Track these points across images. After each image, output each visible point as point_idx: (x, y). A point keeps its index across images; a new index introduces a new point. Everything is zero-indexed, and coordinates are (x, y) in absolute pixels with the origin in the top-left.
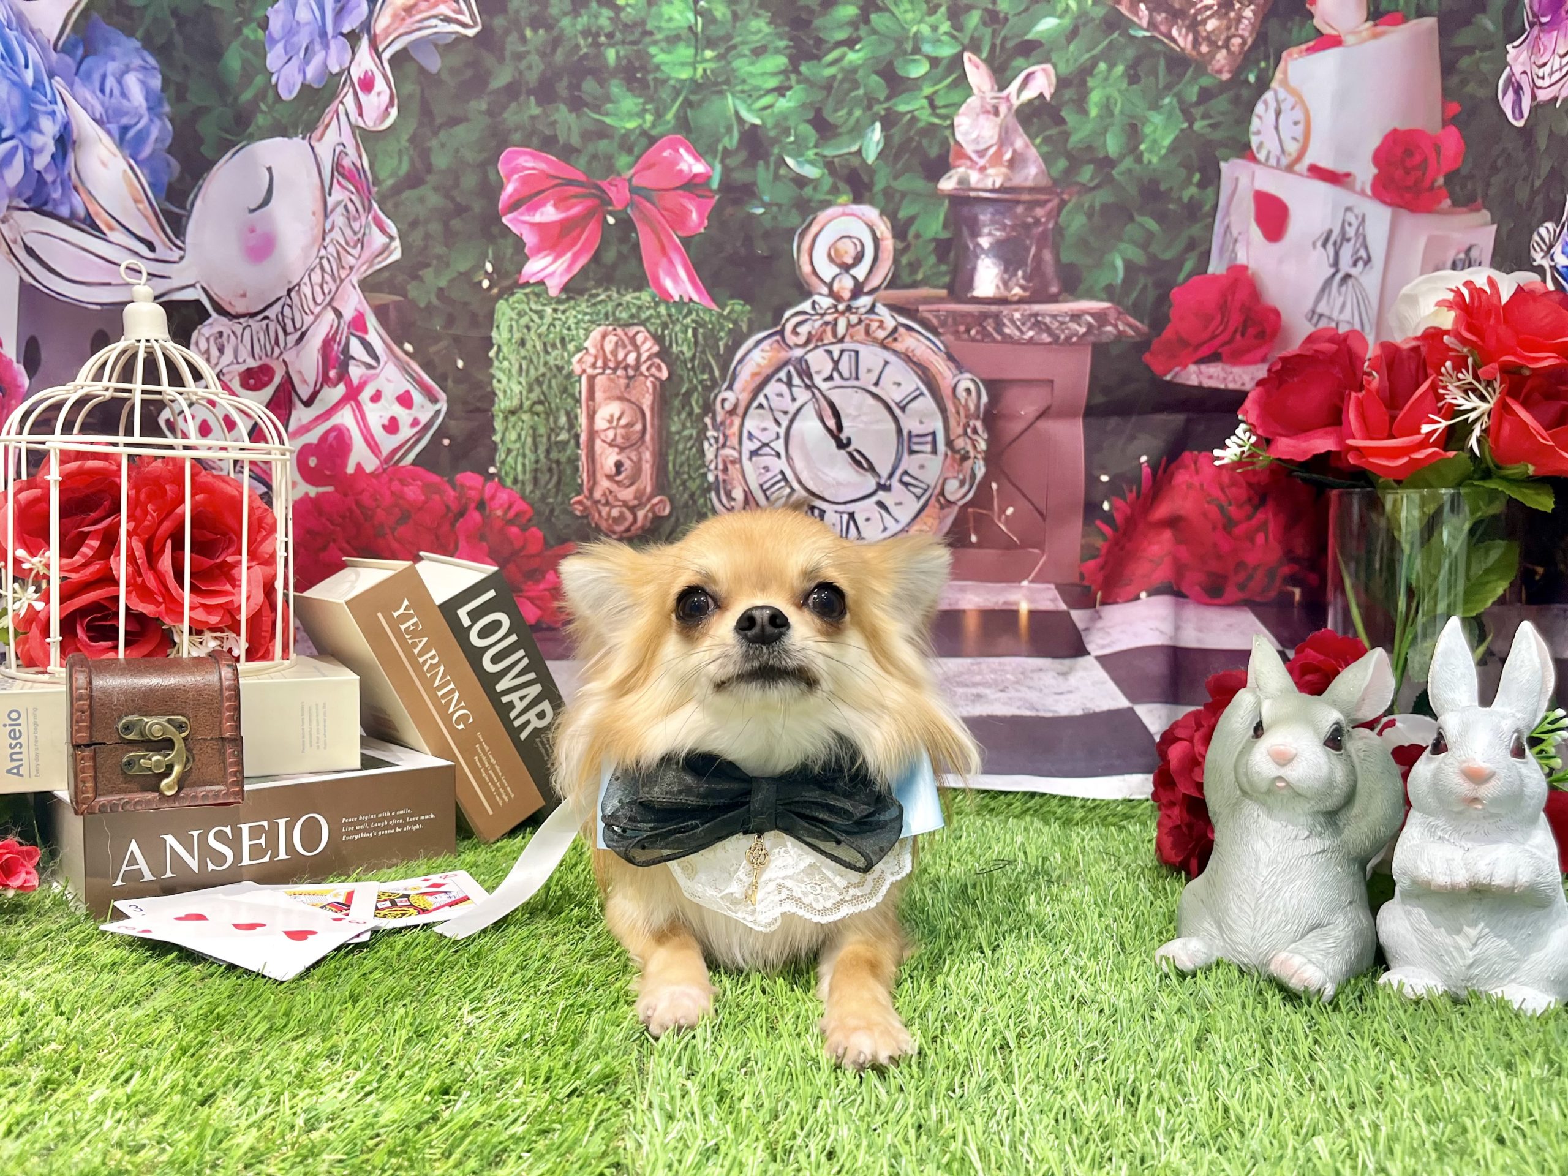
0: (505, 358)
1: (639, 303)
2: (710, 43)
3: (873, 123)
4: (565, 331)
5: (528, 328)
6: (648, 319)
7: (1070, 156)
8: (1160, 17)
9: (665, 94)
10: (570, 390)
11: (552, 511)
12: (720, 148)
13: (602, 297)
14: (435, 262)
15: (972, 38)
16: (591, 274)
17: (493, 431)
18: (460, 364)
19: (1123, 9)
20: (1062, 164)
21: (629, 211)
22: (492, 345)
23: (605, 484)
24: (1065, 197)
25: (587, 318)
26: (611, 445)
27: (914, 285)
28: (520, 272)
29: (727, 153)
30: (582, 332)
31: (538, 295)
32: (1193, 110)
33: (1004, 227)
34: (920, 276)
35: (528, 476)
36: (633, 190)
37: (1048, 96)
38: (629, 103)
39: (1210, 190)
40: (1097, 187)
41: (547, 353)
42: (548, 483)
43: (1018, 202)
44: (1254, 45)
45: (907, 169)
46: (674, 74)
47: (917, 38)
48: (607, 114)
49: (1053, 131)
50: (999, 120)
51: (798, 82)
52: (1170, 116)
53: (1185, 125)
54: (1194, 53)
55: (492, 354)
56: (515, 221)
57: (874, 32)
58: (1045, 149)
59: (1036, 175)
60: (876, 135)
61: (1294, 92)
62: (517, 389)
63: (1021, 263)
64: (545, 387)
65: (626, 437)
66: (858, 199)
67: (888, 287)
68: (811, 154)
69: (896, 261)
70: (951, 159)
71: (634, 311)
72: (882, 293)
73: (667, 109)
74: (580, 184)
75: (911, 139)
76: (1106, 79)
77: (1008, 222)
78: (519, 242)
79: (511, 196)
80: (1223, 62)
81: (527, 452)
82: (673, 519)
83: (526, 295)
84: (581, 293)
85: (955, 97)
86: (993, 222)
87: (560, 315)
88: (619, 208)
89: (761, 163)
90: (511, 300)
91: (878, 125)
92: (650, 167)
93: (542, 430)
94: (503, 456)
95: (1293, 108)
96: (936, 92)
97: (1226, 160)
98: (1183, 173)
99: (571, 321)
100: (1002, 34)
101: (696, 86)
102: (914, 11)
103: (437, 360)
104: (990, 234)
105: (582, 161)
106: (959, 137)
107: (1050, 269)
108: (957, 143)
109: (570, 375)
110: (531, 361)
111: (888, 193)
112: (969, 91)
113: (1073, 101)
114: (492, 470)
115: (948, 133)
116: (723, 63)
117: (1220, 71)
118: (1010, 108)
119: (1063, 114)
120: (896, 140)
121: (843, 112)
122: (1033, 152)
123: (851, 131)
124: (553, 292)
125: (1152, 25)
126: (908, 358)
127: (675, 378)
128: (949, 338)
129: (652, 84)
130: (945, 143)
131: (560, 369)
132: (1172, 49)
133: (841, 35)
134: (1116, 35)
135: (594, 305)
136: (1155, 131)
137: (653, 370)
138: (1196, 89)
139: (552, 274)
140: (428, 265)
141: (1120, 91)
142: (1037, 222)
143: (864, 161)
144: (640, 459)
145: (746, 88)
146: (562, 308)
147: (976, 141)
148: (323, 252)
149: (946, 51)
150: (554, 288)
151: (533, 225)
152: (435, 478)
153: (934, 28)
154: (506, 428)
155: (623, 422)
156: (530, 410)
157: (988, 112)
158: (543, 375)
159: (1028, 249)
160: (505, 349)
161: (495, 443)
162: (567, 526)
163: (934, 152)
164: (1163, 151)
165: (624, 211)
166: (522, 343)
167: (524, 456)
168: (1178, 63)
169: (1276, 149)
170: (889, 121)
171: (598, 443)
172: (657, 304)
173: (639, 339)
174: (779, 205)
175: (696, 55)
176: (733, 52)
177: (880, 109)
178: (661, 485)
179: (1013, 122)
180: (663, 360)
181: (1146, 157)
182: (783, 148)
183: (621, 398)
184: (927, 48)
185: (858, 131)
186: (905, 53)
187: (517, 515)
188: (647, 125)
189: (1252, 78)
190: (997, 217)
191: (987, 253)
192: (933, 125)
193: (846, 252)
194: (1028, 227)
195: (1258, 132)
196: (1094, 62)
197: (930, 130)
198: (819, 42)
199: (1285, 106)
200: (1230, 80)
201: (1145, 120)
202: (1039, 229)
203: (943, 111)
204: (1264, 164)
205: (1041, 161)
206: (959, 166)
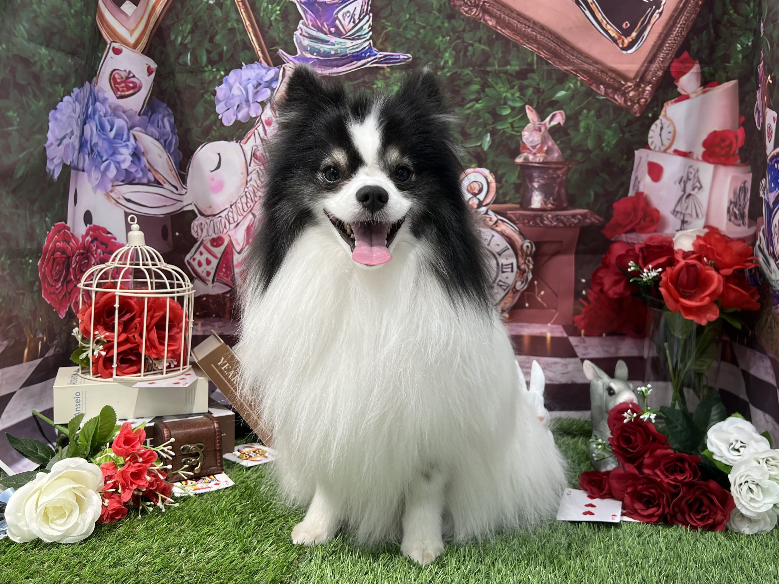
3: (487, 133)
7: (572, 149)
8: (609, 91)
15: (529, 99)
19: (593, 88)
20: (569, 152)
24: (570, 166)
27: (505, 202)
32: (625, 129)
33: (544, 179)
34: (507, 199)
37: (562, 123)
39: (630, 162)
40: (584, 162)
43: (550, 168)
44: (651, 101)
45: (501, 153)
47: (506, 98)
49: (565, 138)
50: (541, 134)
52: (615, 132)
53: (621, 135)
54: (625, 105)
57: (487, 96)
58: (561, 146)
59: (558, 157)
60: (488, 138)
61: (669, 120)
63: (552, 194)
66: (480, 166)
67: (494, 203)
69: (497, 192)
70: (521, 149)
72: (491, 206)
75: (503, 141)
76: (587, 117)
77: (546, 177)
80: (637, 109)
85: (522, 123)
86: (539, 177)
91: (489, 135)
95: (668, 126)
96: (514, 121)
97: (637, 149)
98: (619, 155)
100: (542, 97)
102: (504, 87)
104: (538, 182)
106: (524, 140)
107: (563, 197)
108: (524, 143)
111: (493, 163)
112: (528, 121)
113: (573, 126)
115: (519, 138)
117: (636, 113)
118: (546, 128)
119: (569, 131)
120: (497, 141)
121: (473, 129)
122: (556, 147)
123: (477, 137)
125: (606, 94)
126: (502, 234)
128: (520, 225)
130: (518, 143)
132: (615, 104)
133: (473, 97)
134: (590, 98)
136: (608, 138)
138: (626, 120)
141: (593, 122)
142: (558, 176)
143: (483, 149)
147: (532, 142)
148: (246, 190)
149: (518, 104)
153: (513, 95)
157: (536, 130)
159: (554, 188)
163: (513, 146)
164: (612, 147)
168: (618, 109)
169: (659, 144)
170: (494, 133)
177: (490, 128)
179: (547, 134)
181: (605, 149)
184: (510, 103)
185: (480, 137)
186: (501, 105)
189: (650, 115)
190: (541, 175)
191: (537, 189)
192: (513, 135)
193: (475, 188)
194: (554, 179)
195: (652, 137)
196: (582, 109)
197: (512, 137)
198: (463, 99)
199: (665, 126)
200: (640, 117)
201: (605, 134)
202: (559, 180)
203: (517, 129)
204: (654, 150)
205: (559, 151)
206: (524, 152)
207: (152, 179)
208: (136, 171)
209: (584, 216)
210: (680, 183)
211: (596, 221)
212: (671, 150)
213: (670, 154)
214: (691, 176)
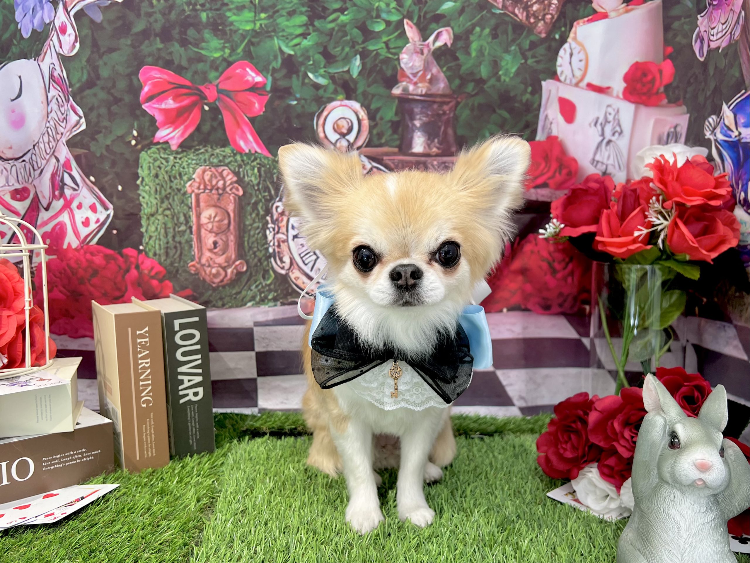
0: (146, 185)
1: (224, 154)
2: (264, 10)
3: (356, 55)
4: (181, 169)
5: (160, 167)
6: (230, 163)
7: (461, 78)
8: (509, 3)
9: (237, 38)
10: (186, 202)
11: (177, 271)
12: (271, 68)
13: (202, 150)
14: (104, 131)
15: (408, 11)
16: (195, 138)
17: (141, 226)
18: (120, 188)
20: (457, 82)
21: (217, 103)
22: (138, 177)
23: (208, 254)
24: (459, 99)
25: (194, 162)
26: (211, 232)
27: (380, 145)
29: (274, 70)
30: (191, 170)
31: (165, 149)
32: (527, 53)
33: (427, 116)
34: (383, 140)
35: (162, 251)
36: (219, 91)
37: (449, 45)
38: (215, 43)
39: (537, 96)
40: (477, 94)
41: (171, 181)
42: (174, 255)
43: (434, 102)
44: (559, 19)
45: (375, 82)
46: (242, 27)
47: (378, 9)
48: (202, 49)
49: (452, 64)
50: (423, 57)
51: (314, 31)
52: (514, 57)
53: (523, 61)
54: (527, 22)
55: (138, 182)
56: (150, 107)
57: (355, 5)
58: (448, 73)
59: (444, 88)
60: (357, 62)
61: (580, 45)
62: (154, 202)
63: (437, 135)
64: (171, 200)
65: (219, 228)
66: (348, 97)
67: (366, 146)
68: (322, 71)
69: (370, 132)
70: (399, 77)
71: (221, 158)
72: (363, 149)
73: (238, 46)
74: (188, 88)
75: (376, 65)
76: (480, 36)
77: (429, 113)
78: (153, 120)
79: (147, 93)
80: (542, 28)
81: (162, 237)
82: (248, 273)
83: (158, 149)
84: (190, 148)
85: (400, 43)
86: (421, 113)
87: (178, 160)
88: (211, 101)
89: (294, 76)
90: (149, 152)
91: (358, 57)
92: (228, 78)
93: (170, 225)
94: (147, 240)
95: (579, 53)
96: (389, 40)
97: (545, 80)
98: (522, 86)
99: (185, 164)
100: (425, 9)
101: (255, 33)
103: (107, 186)
104: (420, 119)
105: (189, 75)
106: (402, 65)
107: (451, 138)
108: (402, 69)
109: (185, 193)
110: (162, 186)
111: (365, 94)
113: (463, 48)
114: (141, 248)
115: (396, 63)
116: (271, 20)
117: (540, 33)
118: (429, 50)
119: (457, 55)
120: (368, 66)
121: (339, 49)
122: (442, 75)
123: (343, 59)
124: (174, 148)
125: (504, 7)
127: (248, 195)
129: (228, 32)
130: (395, 69)
131: (179, 190)
132: (515, 20)
133: (336, 6)
134: (485, 12)
135: (198, 155)
136: (507, 64)
137: (234, 190)
138: (528, 42)
139: (173, 138)
140: (100, 132)
141: (488, 43)
142: (444, 113)
143: (351, 76)
144: (228, 240)
145: (285, 34)
146: (179, 156)
147: (412, 68)
148: (48, 125)
149: (394, 18)
150: (174, 145)
151: (161, 110)
152: (109, 252)
153: (388, 5)
154: (149, 224)
155: (217, 219)
156: (163, 213)
157: (417, 53)
158: (170, 194)
159: (440, 128)
160: (146, 179)
161: (142, 233)
162: (186, 280)
163: (389, 73)
164: (512, 75)
165: (214, 102)
166: (157, 176)
167: (160, 240)
168: (519, 27)
169: (570, 75)
170: (364, 55)
171: (203, 231)
172: (235, 155)
173: (225, 173)
174: (305, 100)
175: (255, 16)
176: (277, 14)
177: (359, 48)
178: (241, 254)
179: (431, 58)
180: (239, 185)
181: (503, 78)
182: (307, 68)
183: (215, 206)
185: (347, 60)
186: (372, 17)
187: (156, 273)
188: (226, 55)
189: (557, 36)
190: (424, 110)
191: (419, 129)
192: (388, 58)
193: (343, 126)
194: (440, 116)
195: (561, 66)
196: (474, 26)
197: (387, 60)
198: (325, 9)
199: (575, 52)
200: (546, 38)
201: (502, 58)
202: (446, 117)
203: (393, 51)
204: (564, 83)
205: (446, 80)
206: (403, 81)
212: (583, 84)
213: (582, 88)
214: (610, 118)
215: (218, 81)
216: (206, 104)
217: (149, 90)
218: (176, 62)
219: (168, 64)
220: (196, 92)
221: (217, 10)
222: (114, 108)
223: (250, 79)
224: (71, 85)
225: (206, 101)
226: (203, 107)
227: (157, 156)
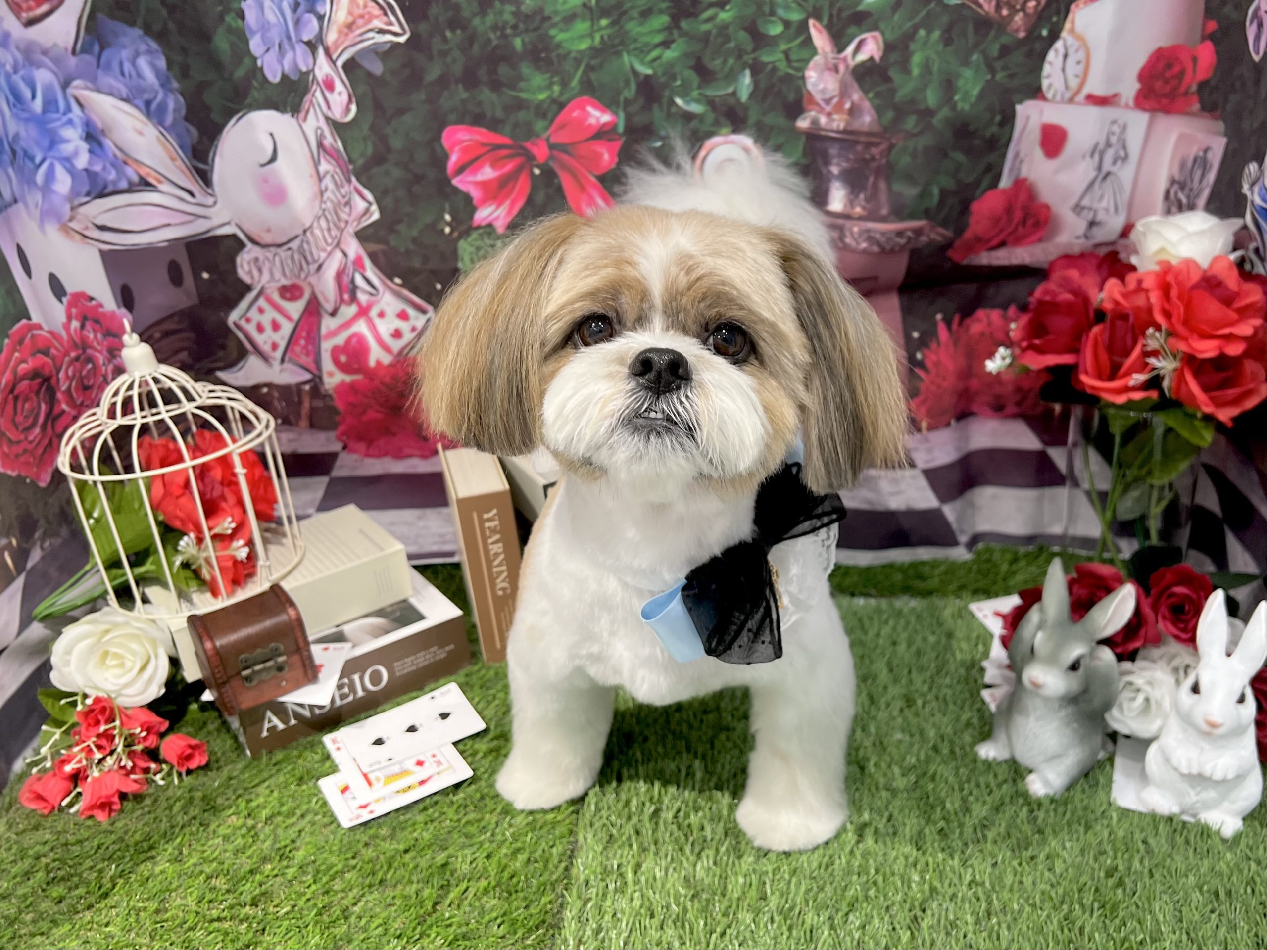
2: (604, 13)
3: (744, 70)
7: (896, 108)
9: (567, 66)
12: (622, 99)
14: (406, 219)
15: (815, 8)
16: (529, 212)
18: (439, 286)
20: (890, 114)
21: (550, 164)
24: (894, 141)
28: (471, 217)
29: (627, 102)
31: (489, 234)
32: (995, 64)
33: (849, 160)
36: (552, 147)
37: (877, 58)
38: (538, 79)
39: (1006, 127)
40: (920, 133)
43: (858, 142)
44: (1047, 5)
45: (772, 108)
46: (574, 48)
47: (772, 2)
48: (522, 91)
49: (882, 88)
50: (839, 77)
51: (680, 36)
52: (977, 70)
53: (989, 77)
54: (996, 17)
56: (461, 181)
58: (876, 102)
59: (871, 123)
60: (746, 80)
61: (1080, 38)
63: (863, 188)
66: (736, 130)
68: (695, 94)
70: (805, 103)
73: (571, 78)
74: (508, 147)
75: (773, 85)
76: (925, 43)
77: (851, 156)
78: (468, 198)
79: (456, 163)
80: (1020, 22)
83: (480, 235)
85: (803, 54)
86: (840, 156)
88: (542, 162)
89: (656, 106)
90: (469, 240)
91: (748, 72)
92: (562, 127)
95: (1077, 51)
96: (789, 49)
97: (1021, 102)
98: (987, 116)
100: (839, 5)
101: (595, 52)
103: (421, 286)
104: (838, 164)
105: (508, 129)
106: (810, 87)
107: (883, 196)
108: (809, 93)
111: (760, 125)
112: (814, 51)
113: (899, 62)
115: (800, 82)
116: (616, 26)
117: (1018, 31)
118: (847, 67)
119: (889, 73)
120: (763, 85)
121: (717, 62)
122: (867, 104)
123: (727, 76)
124: (500, 230)
129: (555, 60)
130: (798, 91)
132: (979, 14)
134: (932, 6)
136: (966, 83)
138: (997, 46)
139: (497, 218)
140: (401, 221)
141: (937, 53)
142: (873, 158)
143: (738, 100)
145: (638, 45)
147: (823, 91)
148: (324, 206)
149: (795, 17)
150: (500, 227)
151: (477, 184)
157: (830, 69)
159: (867, 178)
163: (790, 96)
164: (973, 100)
165: (547, 163)
168: (983, 24)
169: (1061, 88)
170: (757, 69)
175: (593, 25)
176: (625, 17)
177: (748, 59)
179: (850, 79)
181: (960, 105)
182: (673, 91)
184: (781, 12)
185: (732, 77)
186: (765, 15)
188: (556, 95)
189: (1044, 32)
190: (843, 152)
191: (837, 178)
192: (788, 74)
194: (866, 162)
195: (1048, 76)
196: (916, 28)
197: (788, 78)
198: (695, 2)
199: (1071, 51)
200: (1027, 38)
201: (958, 75)
202: (875, 164)
203: (796, 65)
204: (1053, 101)
205: (873, 112)
206: (810, 111)
207: (135, 179)
208: (104, 168)
209: (918, 232)
210: (1092, 156)
211: (939, 238)
212: (1081, 97)
213: (1079, 104)
214: (1113, 139)
215: (548, 132)
216: (538, 166)
217: (459, 159)
218: (489, 114)
219: (478, 120)
220: (520, 151)
221: (536, 29)
222: (416, 189)
223: (592, 121)
224: (351, 161)
225: (535, 163)
226: (532, 173)
227: (479, 243)
